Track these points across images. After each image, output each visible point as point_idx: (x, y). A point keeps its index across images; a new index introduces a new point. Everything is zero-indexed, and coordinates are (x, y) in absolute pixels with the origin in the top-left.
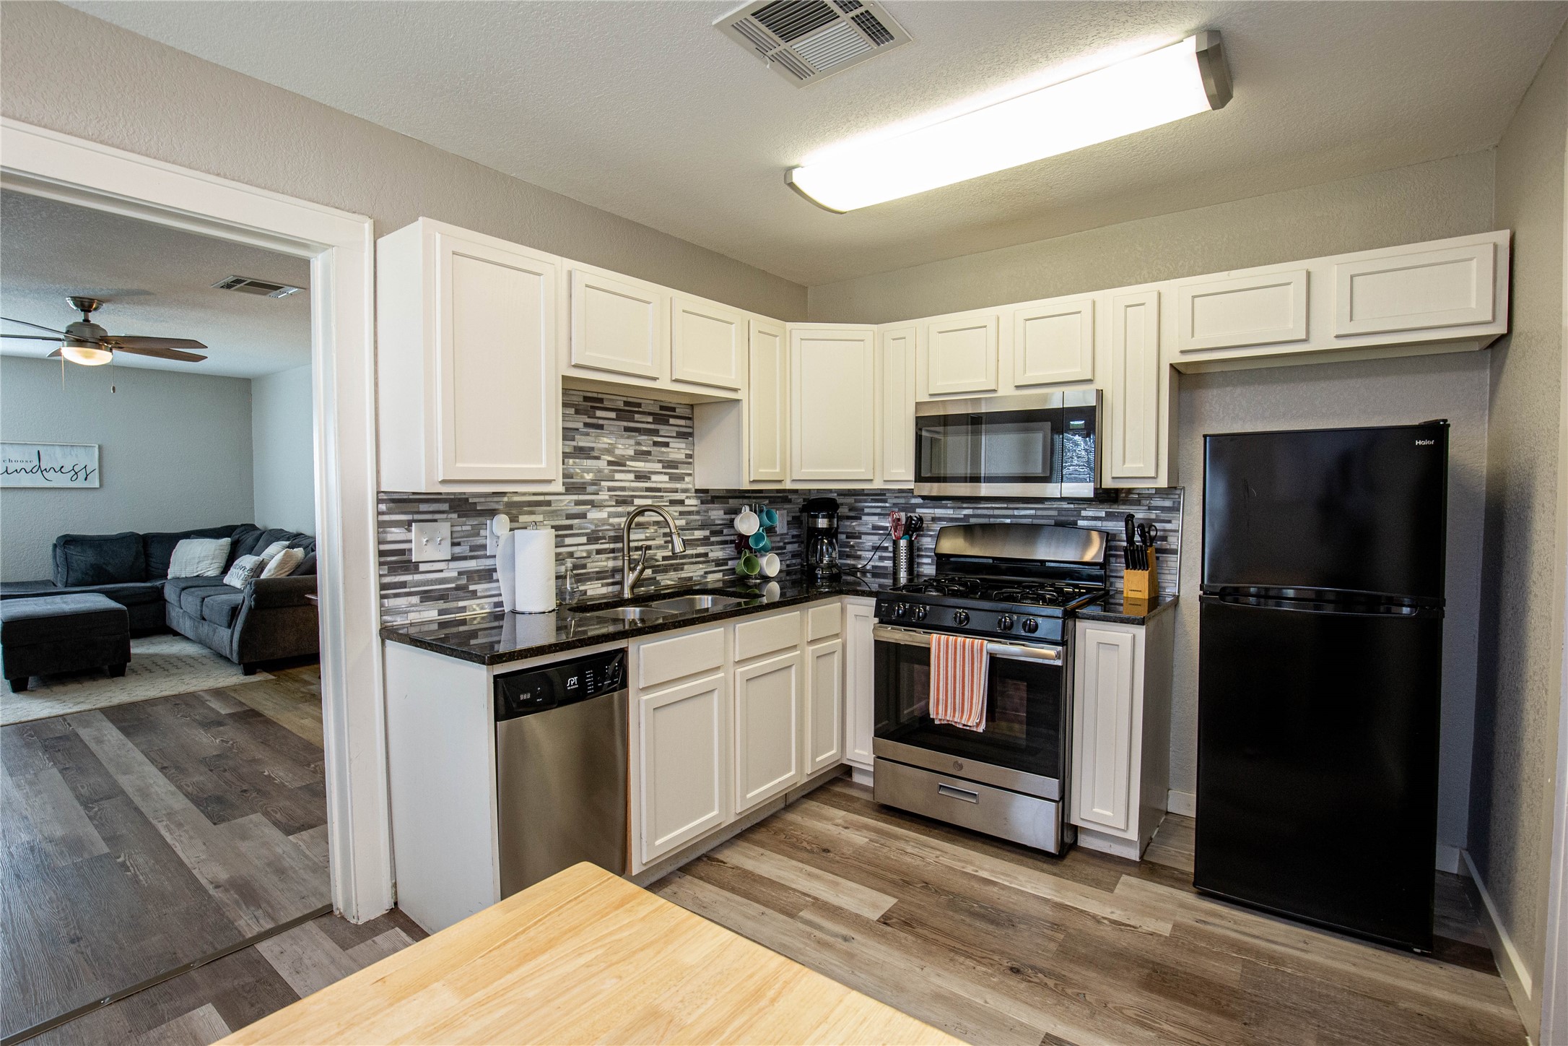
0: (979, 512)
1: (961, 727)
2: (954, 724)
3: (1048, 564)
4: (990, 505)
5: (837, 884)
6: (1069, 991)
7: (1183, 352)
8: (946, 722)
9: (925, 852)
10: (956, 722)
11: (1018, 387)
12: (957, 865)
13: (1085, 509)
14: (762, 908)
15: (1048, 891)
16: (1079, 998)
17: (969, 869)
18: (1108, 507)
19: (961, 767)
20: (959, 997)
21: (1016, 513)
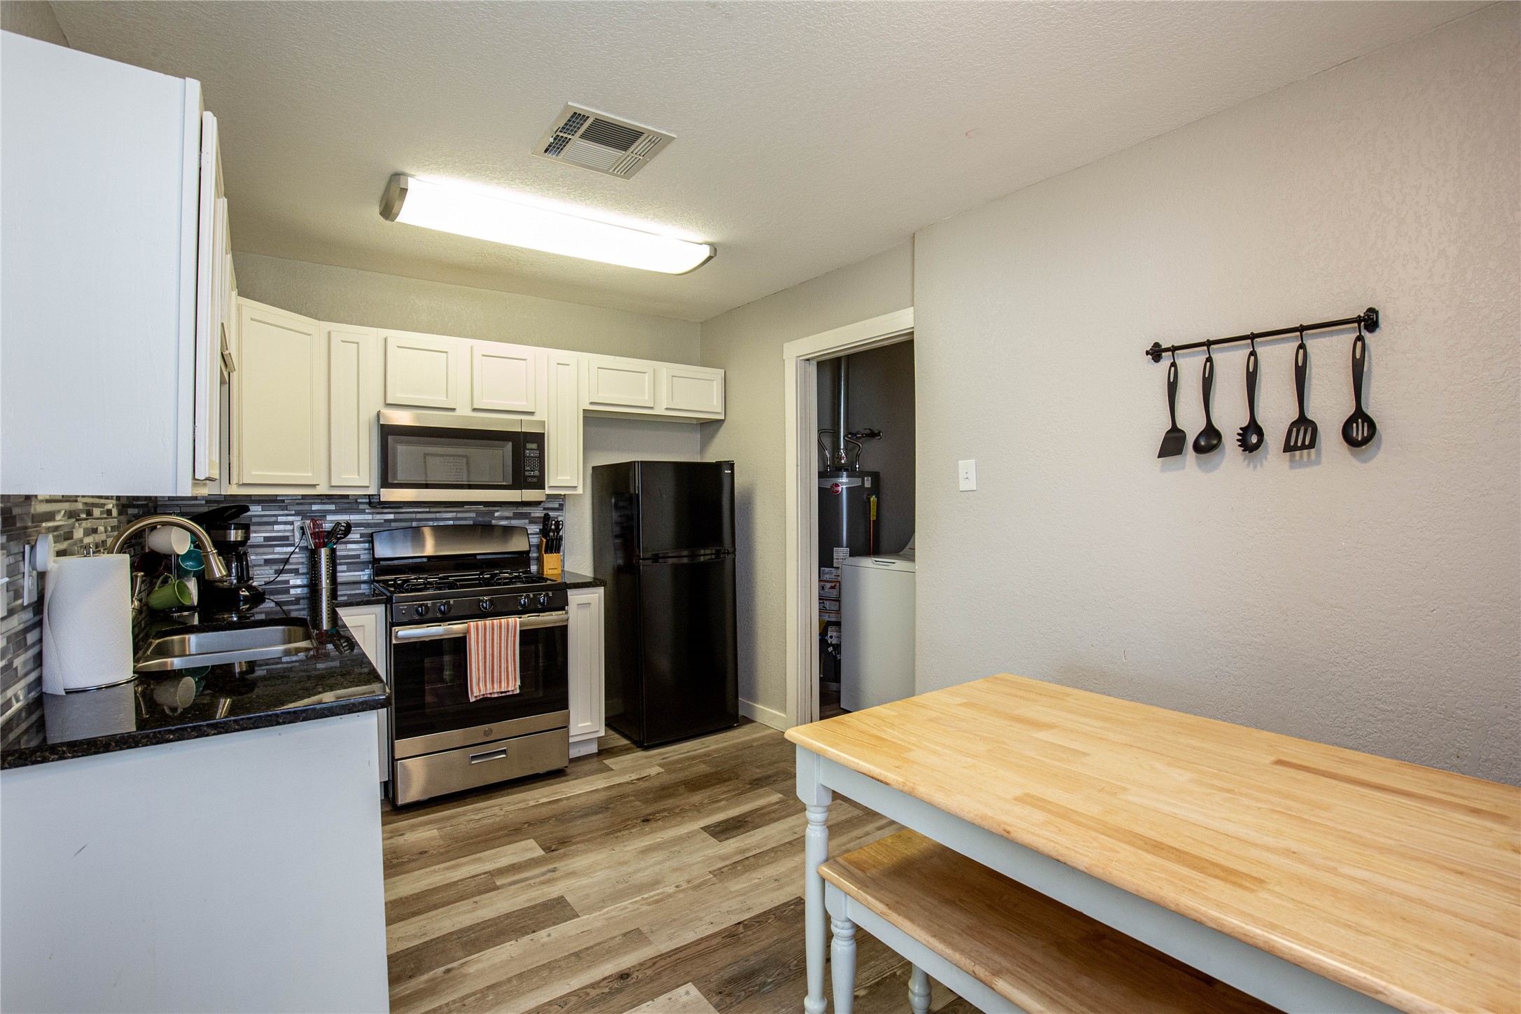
0: (401, 516)
1: (496, 696)
2: (489, 696)
3: (478, 557)
4: (412, 510)
5: (480, 859)
6: (677, 811)
7: (592, 403)
8: (481, 697)
9: (489, 812)
10: (491, 694)
11: (475, 410)
12: (522, 805)
13: (497, 511)
14: (471, 900)
15: (589, 787)
16: (683, 811)
17: (532, 803)
18: (515, 508)
19: (491, 730)
20: (650, 845)
21: (438, 515)
